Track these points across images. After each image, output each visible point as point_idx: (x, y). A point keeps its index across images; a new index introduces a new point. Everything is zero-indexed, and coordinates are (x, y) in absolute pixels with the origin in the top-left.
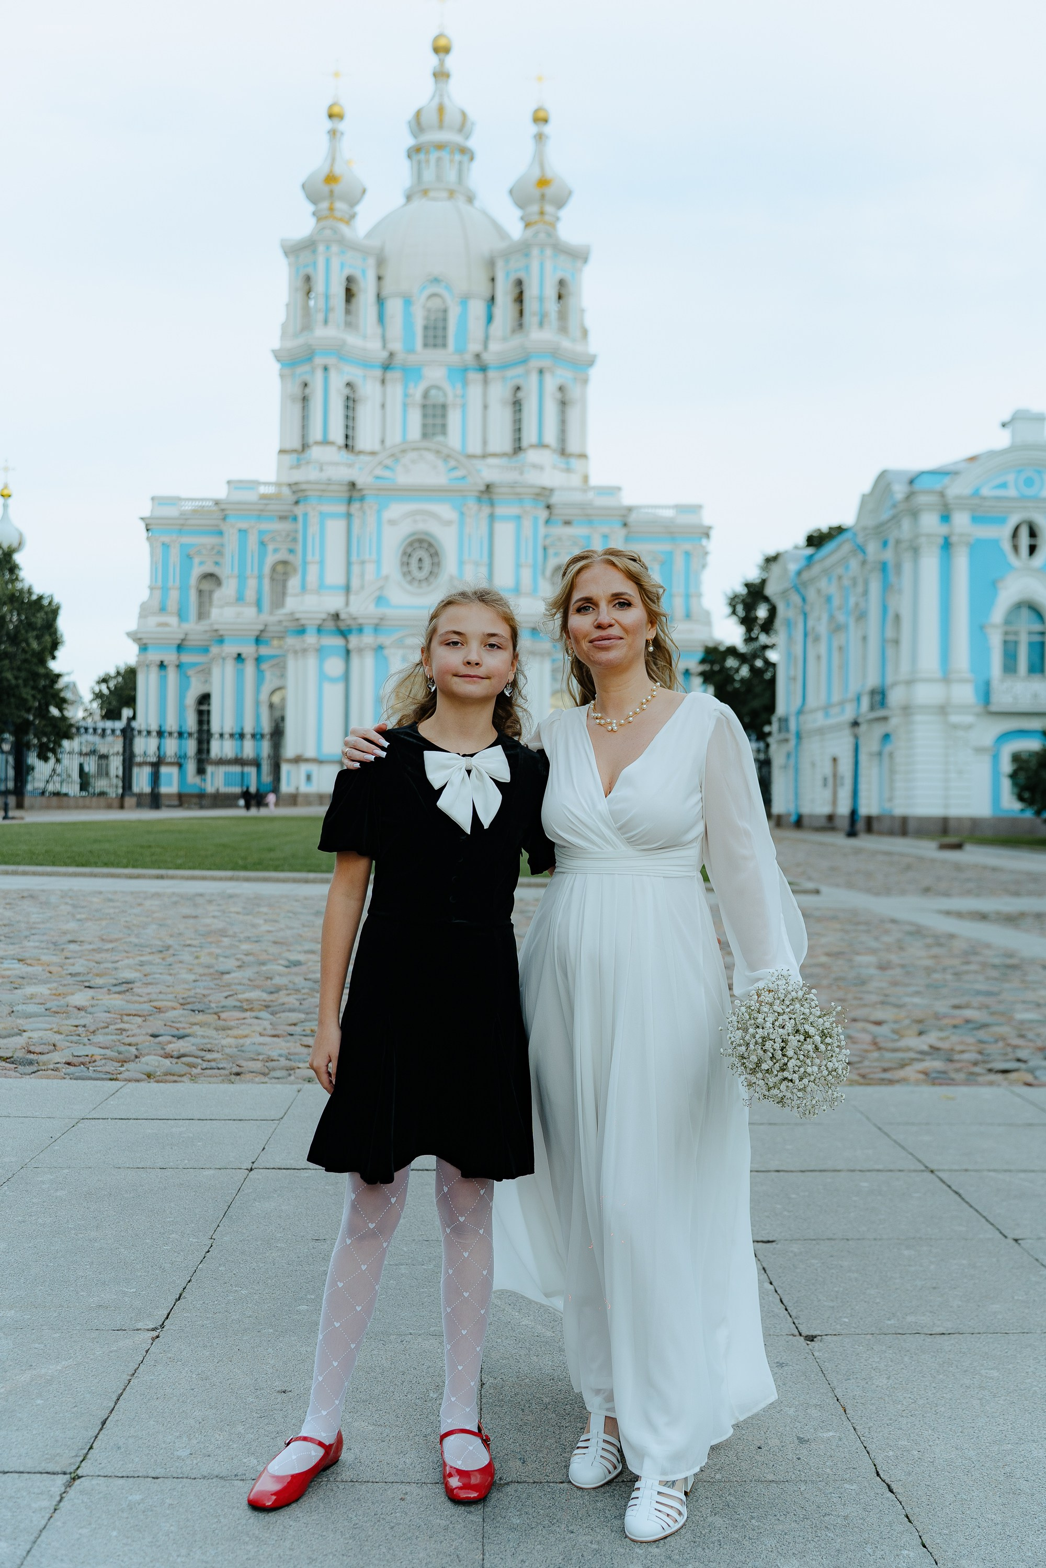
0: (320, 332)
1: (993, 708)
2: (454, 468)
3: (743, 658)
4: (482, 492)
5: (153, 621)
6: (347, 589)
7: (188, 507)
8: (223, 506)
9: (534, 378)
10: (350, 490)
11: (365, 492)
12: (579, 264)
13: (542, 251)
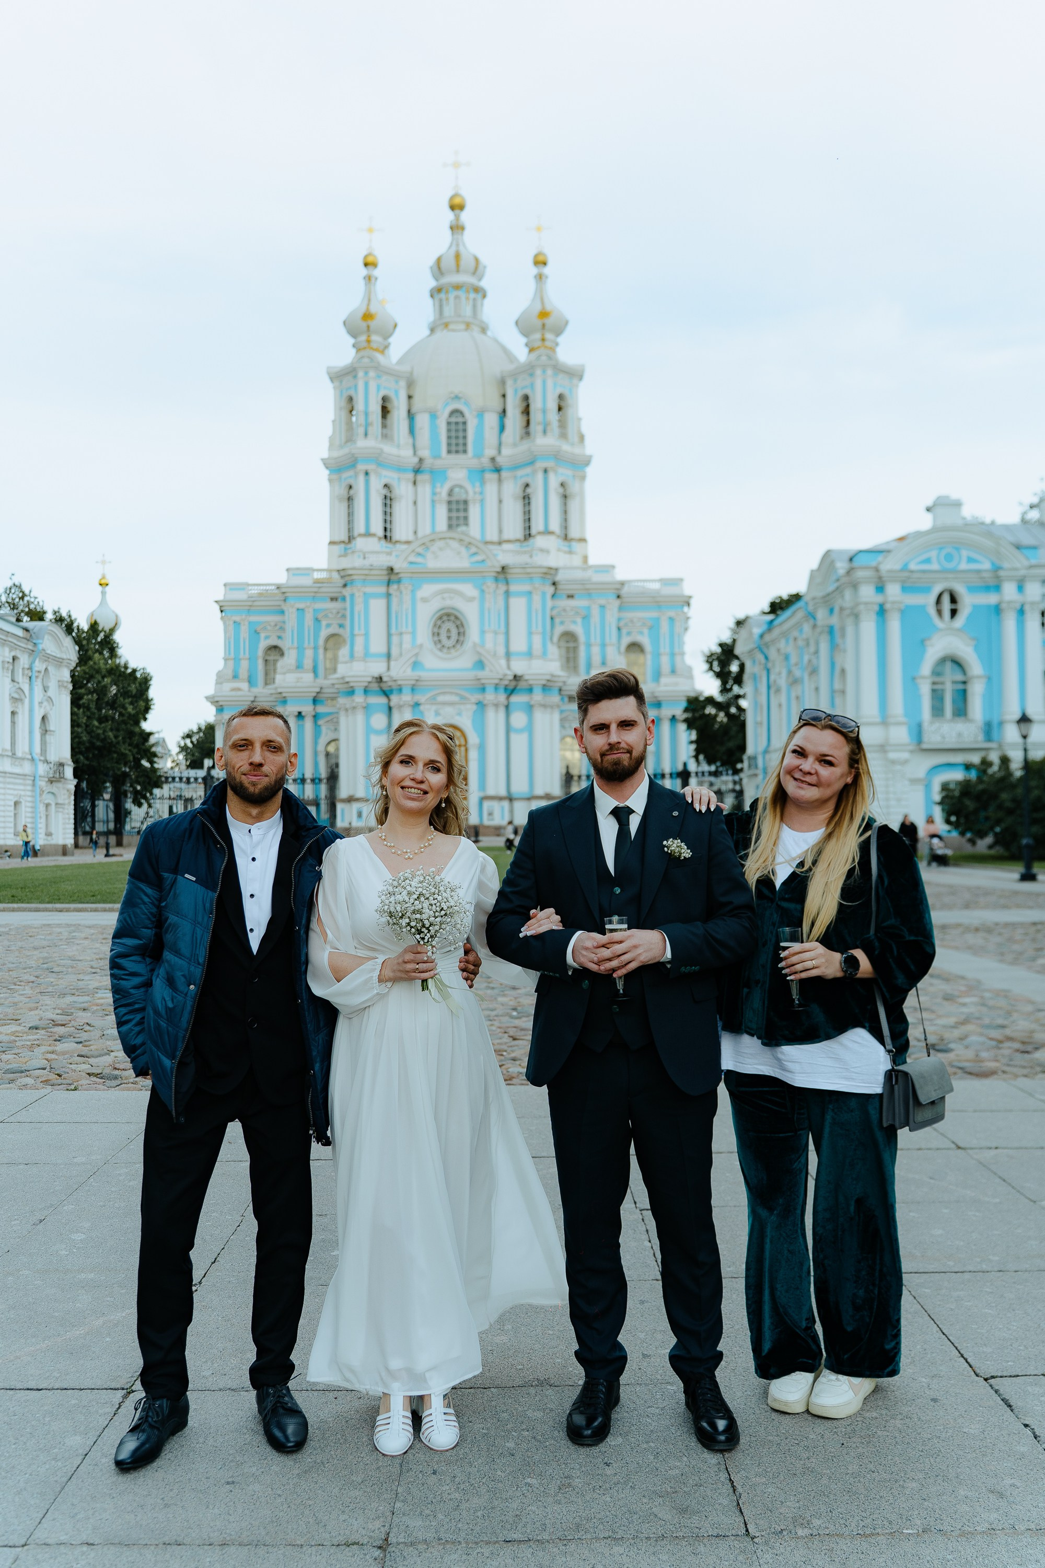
0: (362, 443)
1: (925, 746)
2: (475, 554)
3: (719, 706)
4: (498, 572)
5: (227, 686)
6: (389, 656)
7: (254, 591)
8: (284, 590)
9: (540, 475)
10: (389, 574)
11: (401, 575)
12: (575, 381)
13: (544, 371)
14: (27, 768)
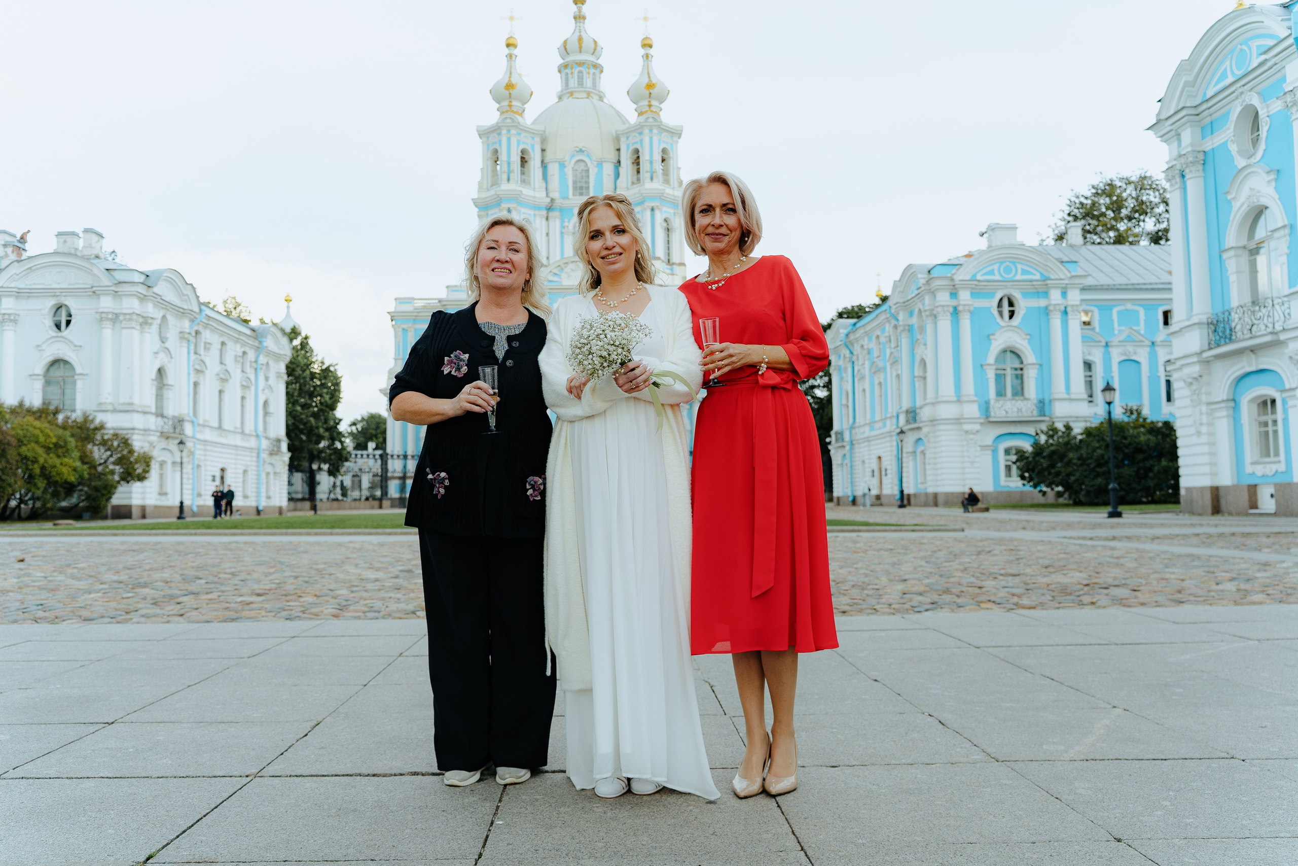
0: (505, 186)
1: (991, 419)
7: (419, 304)
8: (444, 303)
9: (648, 213)
12: (675, 139)
13: (651, 130)
14: (253, 443)
